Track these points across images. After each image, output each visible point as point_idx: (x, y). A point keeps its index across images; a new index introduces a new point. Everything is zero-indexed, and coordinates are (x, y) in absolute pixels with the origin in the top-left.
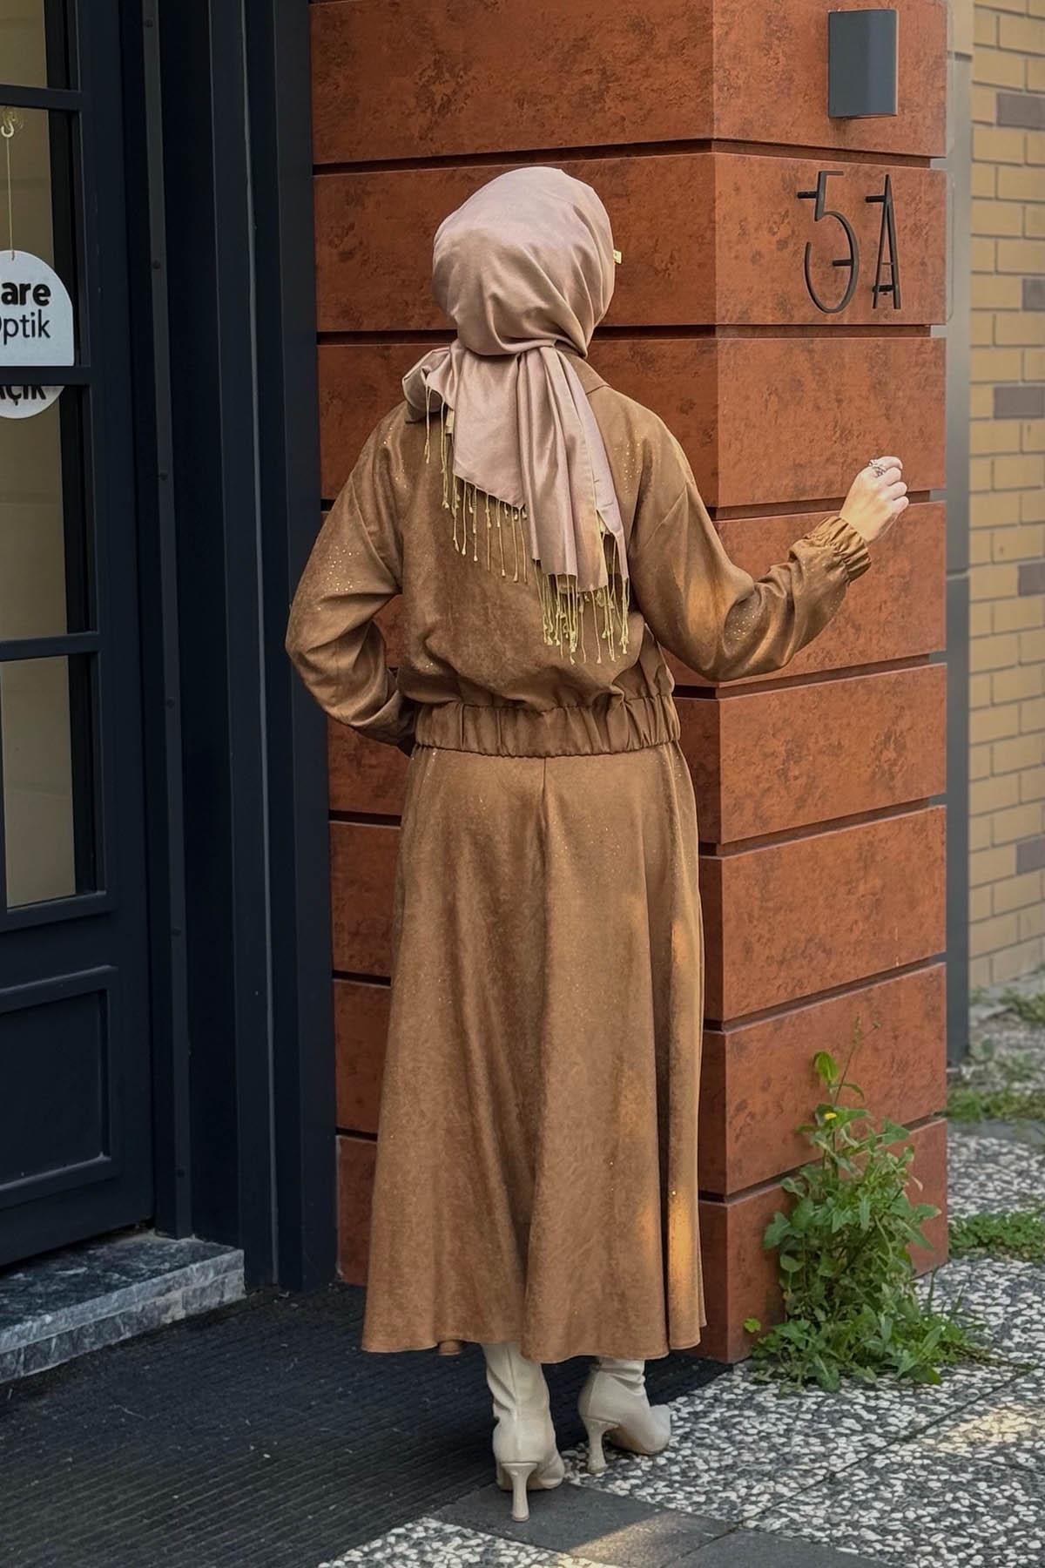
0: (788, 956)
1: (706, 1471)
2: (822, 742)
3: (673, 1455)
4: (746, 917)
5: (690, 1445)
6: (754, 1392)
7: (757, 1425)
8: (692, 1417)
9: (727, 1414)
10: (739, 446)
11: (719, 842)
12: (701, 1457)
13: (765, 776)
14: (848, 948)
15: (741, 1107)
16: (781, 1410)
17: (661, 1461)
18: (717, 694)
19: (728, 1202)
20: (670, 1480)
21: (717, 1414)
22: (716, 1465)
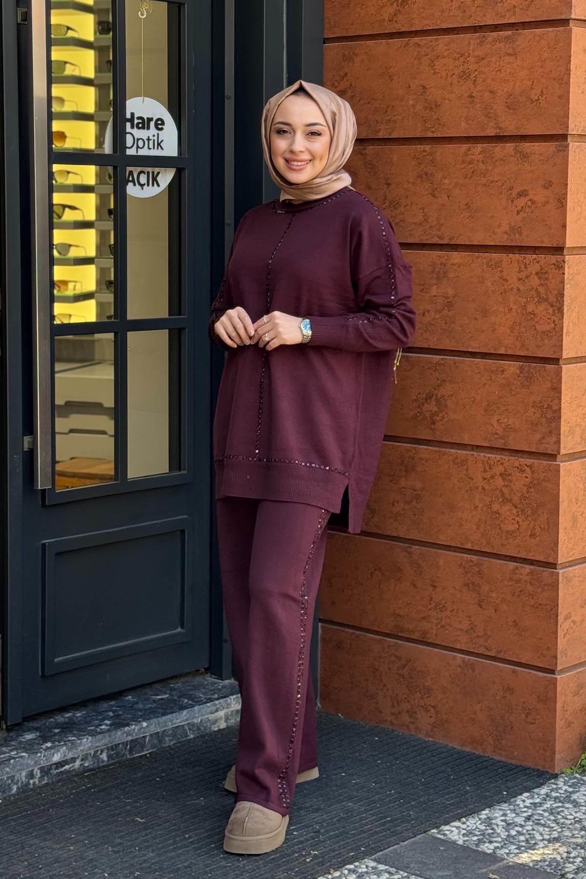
1: (541, 840)
3: (520, 829)
4: (574, 500)
5: (531, 823)
6: (571, 793)
7: (573, 813)
8: (532, 805)
9: (555, 805)
10: (580, 210)
11: (559, 454)
12: (538, 831)
15: (568, 617)
18: (561, 362)
19: (559, 675)
20: (519, 845)
21: (548, 805)
22: (548, 837)
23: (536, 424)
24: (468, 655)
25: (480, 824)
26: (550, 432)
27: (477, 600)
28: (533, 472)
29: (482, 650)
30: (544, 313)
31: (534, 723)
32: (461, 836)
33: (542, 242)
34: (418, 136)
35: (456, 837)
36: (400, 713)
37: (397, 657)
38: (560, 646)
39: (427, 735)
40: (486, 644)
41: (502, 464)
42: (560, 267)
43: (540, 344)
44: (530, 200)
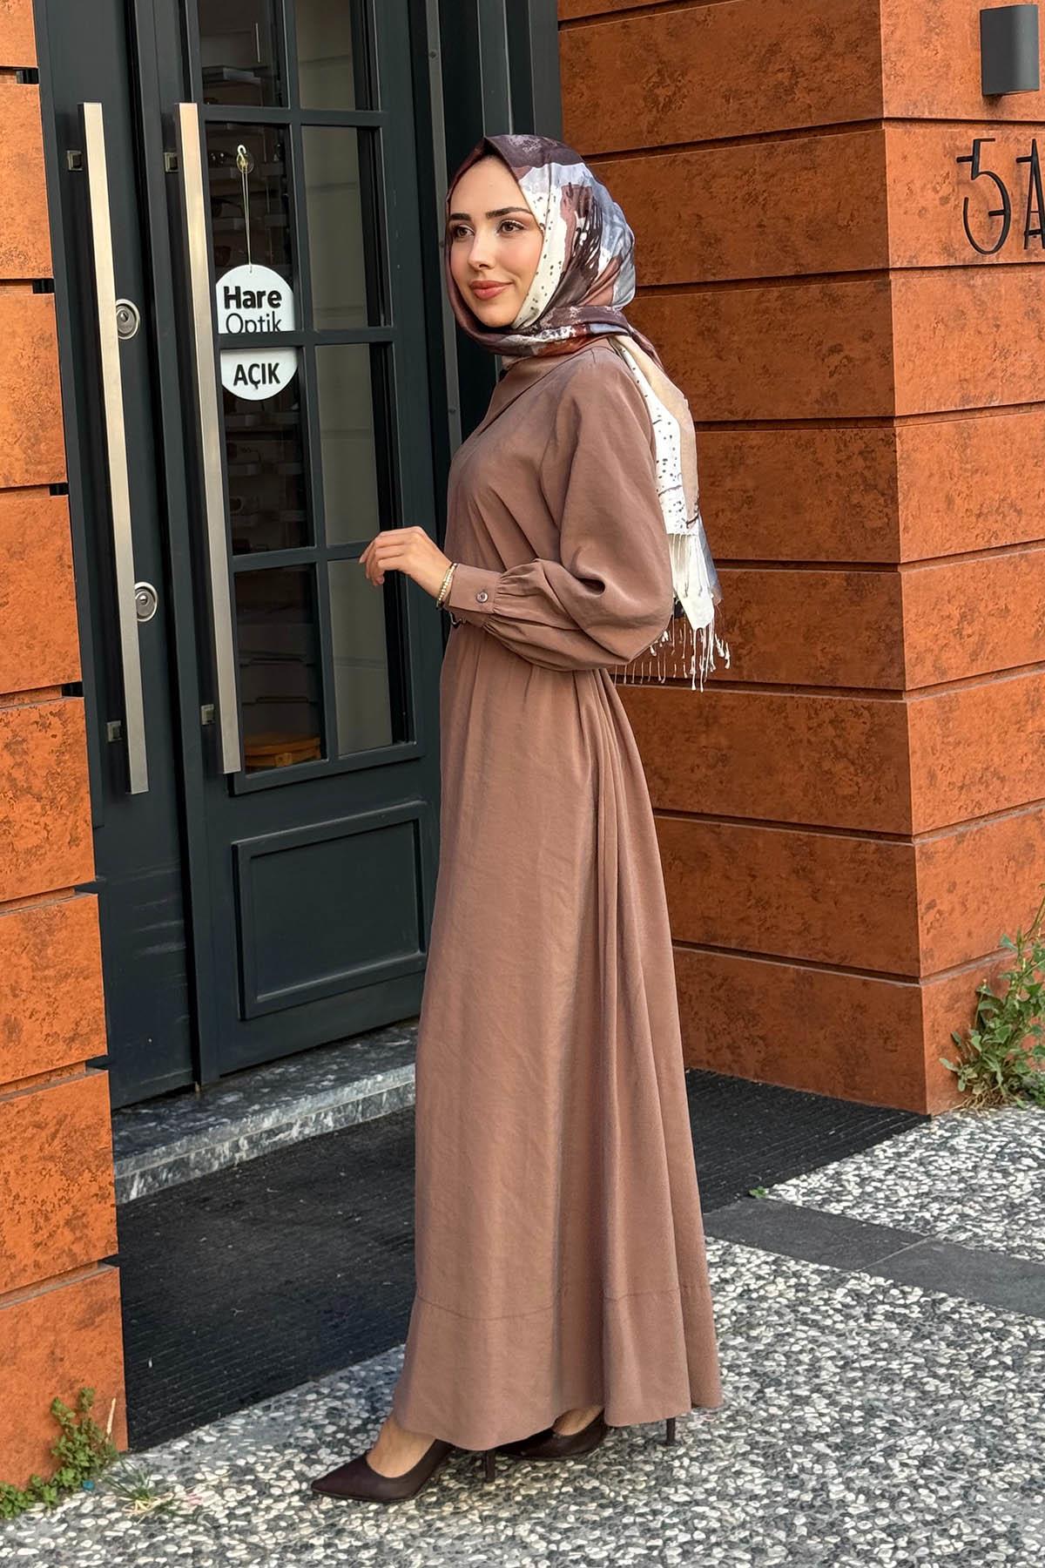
0: (967, 782)
1: (906, 1197)
2: (991, 607)
3: (879, 1185)
4: (929, 749)
5: (893, 1177)
6: (948, 1138)
7: (949, 1162)
8: (895, 1156)
9: (925, 1154)
10: (911, 366)
11: (905, 689)
12: (902, 1186)
13: (942, 635)
14: (1020, 777)
15: (931, 906)
16: (970, 1151)
17: (869, 1189)
18: (899, 569)
19: (923, 983)
20: (876, 1204)
21: (917, 1154)
22: (915, 1192)
23: (873, 652)
24: (803, 965)
25: (826, 1181)
26: (892, 661)
27: (810, 890)
28: (872, 716)
29: (820, 957)
30: (873, 504)
31: (896, 1051)
32: (800, 1197)
33: (865, 411)
34: (695, 280)
35: (794, 1198)
36: (718, 1049)
37: (710, 975)
38: (923, 945)
39: (757, 1076)
40: (827, 949)
41: (831, 707)
42: (890, 442)
43: (871, 546)
44: (846, 357)
